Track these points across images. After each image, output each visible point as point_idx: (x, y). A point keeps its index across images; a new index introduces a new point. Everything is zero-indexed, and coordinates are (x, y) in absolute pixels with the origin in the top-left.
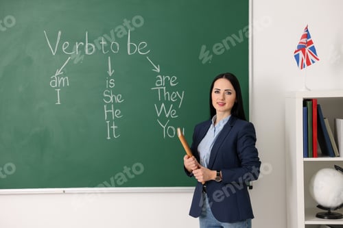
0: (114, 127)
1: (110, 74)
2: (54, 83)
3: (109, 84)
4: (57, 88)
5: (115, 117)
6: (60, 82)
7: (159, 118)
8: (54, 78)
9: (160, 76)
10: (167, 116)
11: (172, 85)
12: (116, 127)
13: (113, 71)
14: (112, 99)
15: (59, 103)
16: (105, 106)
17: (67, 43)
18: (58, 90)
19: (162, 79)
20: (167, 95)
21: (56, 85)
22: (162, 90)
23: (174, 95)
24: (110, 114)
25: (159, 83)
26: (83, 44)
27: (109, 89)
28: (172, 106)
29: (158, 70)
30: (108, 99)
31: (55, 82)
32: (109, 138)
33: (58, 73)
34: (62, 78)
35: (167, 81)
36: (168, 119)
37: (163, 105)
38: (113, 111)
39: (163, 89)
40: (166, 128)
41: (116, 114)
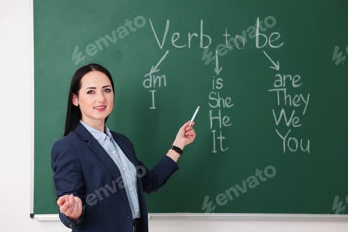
0: (221, 138)
1: (218, 71)
2: (147, 83)
3: (216, 84)
4: (152, 88)
5: (222, 125)
6: (155, 81)
7: (277, 127)
8: (148, 77)
9: (279, 75)
10: (288, 124)
11: (294, 86)
12: (224, 138)
13: (221, 68)
14: (219, 104)
15: (154, 108)
16: (210, 112)
17: (178, 34)
18: (153, 91)
19: (282, 79)
20: (288, 98)
21: (150, 86)
22: (282, 93)
23: (297, 98)
24: (216, 122)
25: (278, 83)
26: (196, 35)
27: (216, 90)
28: (294, 112)
29: (278, 68)
30: (214, 103)
31: (149, 82)
32: (214, 151)
33: (153, 70)
34: (158, 77)
35: (288, 82)
36: (288, 128)
37: (283, 111)
38: (220, 118)
39: (283, 91)
40: (287, 139)
41: (224, 121)
